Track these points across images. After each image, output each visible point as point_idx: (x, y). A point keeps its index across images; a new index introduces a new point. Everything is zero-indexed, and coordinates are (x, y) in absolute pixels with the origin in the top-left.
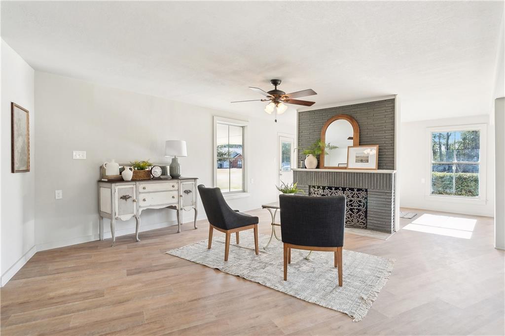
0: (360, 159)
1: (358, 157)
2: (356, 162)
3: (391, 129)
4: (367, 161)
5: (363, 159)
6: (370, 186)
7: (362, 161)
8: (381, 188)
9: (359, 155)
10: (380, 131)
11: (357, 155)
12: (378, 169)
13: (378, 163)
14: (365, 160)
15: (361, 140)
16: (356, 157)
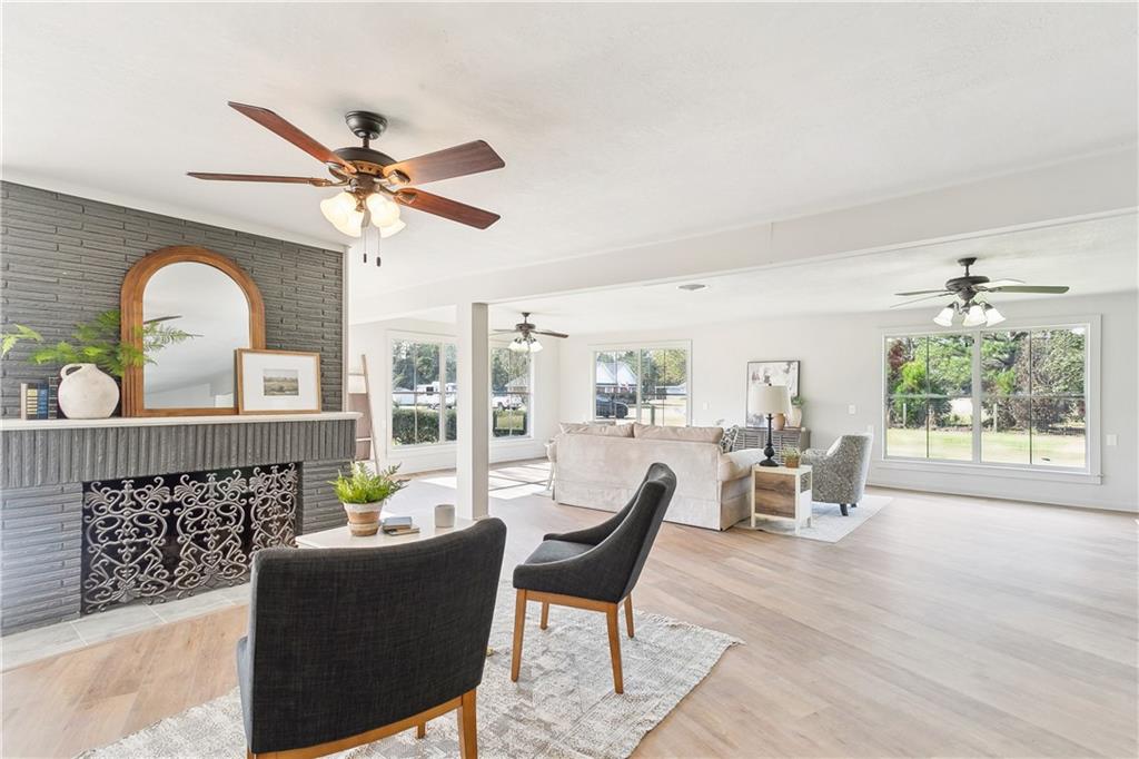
0: (276, 385)
1: (270, 380)
2: (266, 393)
3: (334, 319)
4: (295, 391)
5: (285, 385)
6: (309, 453)
7: (281, 390)
8: (335, 454)
9: (274, 376)
10: (313, 319)
11: (268, 376)
12: (325, 409)
13: (322, 395)
14: (288, 387)
15: (272, 337)
16: (265, 380)
